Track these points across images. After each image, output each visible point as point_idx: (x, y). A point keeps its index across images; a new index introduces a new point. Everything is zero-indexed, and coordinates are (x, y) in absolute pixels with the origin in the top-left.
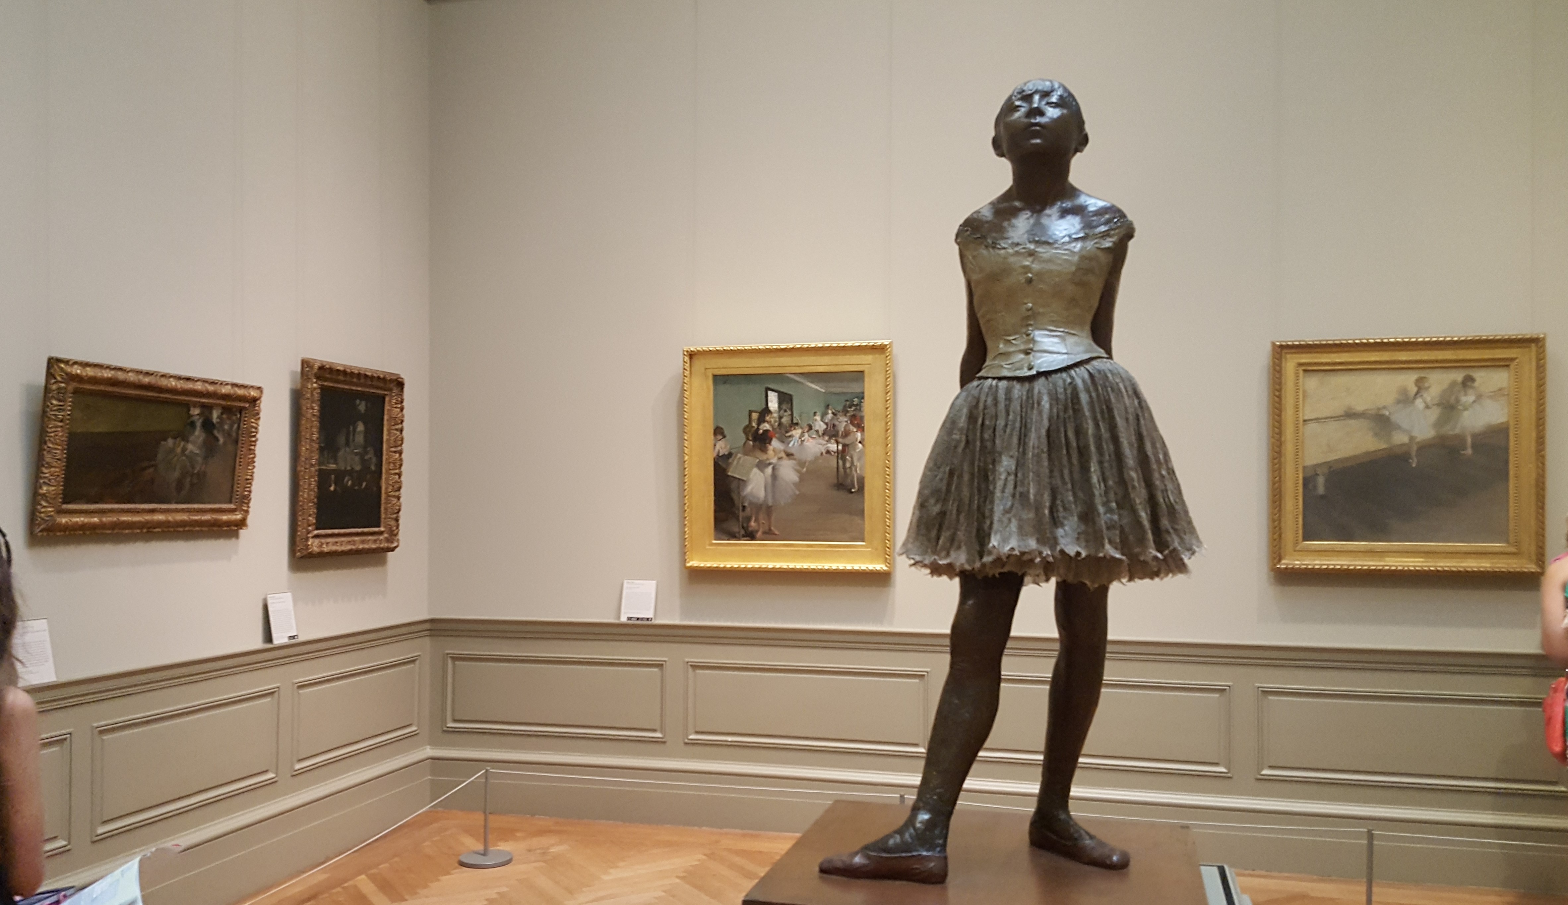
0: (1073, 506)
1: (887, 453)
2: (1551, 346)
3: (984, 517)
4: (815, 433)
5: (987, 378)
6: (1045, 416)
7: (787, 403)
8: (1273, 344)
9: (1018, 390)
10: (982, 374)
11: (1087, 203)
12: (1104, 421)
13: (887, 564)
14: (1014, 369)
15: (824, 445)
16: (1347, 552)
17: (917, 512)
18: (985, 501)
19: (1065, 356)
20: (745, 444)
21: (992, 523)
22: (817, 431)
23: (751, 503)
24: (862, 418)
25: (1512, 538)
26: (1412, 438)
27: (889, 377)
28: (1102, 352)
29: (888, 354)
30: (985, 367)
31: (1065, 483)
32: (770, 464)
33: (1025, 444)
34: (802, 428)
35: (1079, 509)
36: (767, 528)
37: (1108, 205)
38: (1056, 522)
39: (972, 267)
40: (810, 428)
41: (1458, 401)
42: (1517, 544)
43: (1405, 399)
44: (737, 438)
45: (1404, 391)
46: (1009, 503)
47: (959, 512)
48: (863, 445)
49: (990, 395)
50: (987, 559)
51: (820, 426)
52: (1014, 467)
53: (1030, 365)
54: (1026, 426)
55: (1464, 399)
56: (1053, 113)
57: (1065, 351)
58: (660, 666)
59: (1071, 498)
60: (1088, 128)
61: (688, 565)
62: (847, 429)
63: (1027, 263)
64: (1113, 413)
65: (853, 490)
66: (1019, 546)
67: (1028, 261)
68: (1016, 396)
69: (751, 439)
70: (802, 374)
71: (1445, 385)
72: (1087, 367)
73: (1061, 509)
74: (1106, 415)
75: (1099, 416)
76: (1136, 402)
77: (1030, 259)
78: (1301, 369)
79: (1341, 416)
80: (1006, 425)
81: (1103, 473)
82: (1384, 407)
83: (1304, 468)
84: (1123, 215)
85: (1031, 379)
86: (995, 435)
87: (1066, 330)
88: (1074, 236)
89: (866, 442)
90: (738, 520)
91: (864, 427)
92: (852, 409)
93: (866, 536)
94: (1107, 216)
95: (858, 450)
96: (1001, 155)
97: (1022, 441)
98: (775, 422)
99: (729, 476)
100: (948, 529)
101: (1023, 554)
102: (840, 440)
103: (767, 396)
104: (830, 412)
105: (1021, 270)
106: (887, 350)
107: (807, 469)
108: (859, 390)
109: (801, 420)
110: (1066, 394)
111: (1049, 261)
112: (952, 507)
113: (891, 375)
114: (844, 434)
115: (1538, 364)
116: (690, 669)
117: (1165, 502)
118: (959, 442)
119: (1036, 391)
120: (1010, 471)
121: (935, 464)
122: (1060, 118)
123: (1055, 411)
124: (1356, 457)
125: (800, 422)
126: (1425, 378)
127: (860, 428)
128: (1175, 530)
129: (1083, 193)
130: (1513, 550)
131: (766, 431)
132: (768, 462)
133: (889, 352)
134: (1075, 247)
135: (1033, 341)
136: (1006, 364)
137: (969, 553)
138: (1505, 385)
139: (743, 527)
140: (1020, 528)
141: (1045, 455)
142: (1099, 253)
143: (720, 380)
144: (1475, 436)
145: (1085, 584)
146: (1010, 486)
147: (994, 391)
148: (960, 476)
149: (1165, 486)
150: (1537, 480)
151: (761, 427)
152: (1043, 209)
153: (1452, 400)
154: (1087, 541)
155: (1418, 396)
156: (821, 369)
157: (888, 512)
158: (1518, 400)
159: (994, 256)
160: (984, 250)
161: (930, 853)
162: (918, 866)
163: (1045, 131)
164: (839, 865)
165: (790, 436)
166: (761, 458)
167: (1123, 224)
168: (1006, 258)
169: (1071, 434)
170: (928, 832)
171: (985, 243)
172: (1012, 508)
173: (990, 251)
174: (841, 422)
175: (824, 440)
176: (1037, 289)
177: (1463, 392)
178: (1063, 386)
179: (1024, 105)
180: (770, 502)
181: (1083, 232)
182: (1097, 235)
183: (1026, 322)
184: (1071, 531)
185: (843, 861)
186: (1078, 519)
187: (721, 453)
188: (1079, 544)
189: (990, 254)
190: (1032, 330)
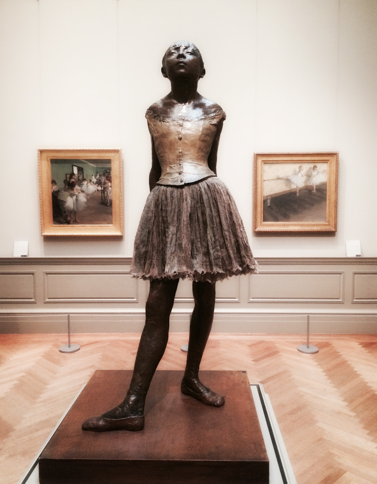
0: (201, 249)
1: (120, 191)
2: (341, 157)
3: (165, 253)
4: (93, 183)
5: (162, 185)
6: (189, 206)
7: (81, 171)
8: (254, 153)
9: (176, 192)
10: (159, 182)
11: (205, 102)
12: (214, 208)
13: (121, 233)
14: (174, 181)
15: (96, 188)
16: (277, 225)
18: (165, 246)
19: (197, 176)
20: (65, 187)
22: (93, 182)
23: (68, 210)
24: (111, 177)
25: (327, 220)
26: (297, 187)
28: (212, 173)
29: (120, 153)
30: (161, 179)
31: (197, 238)
32: (75, 195)
33: (180, 220)
34: (87, 181)
35: (203, 250)
36: (74, 220)
37: (214, 104)
38: (193, 256)
39: (154, 130)
40: (91, 181)
41: (311, 174)
42: (329, 222)
43: (296, 174)
44: (61, 184)
46: (174, 250)
47: (153, 251)
48: (111, 188)
49: (163, 195)
51: (94, 180)
52: (175, 232)
53: (181, 180)
54: (180, 211)
55: (313, 173)
56: (189, 58)
57: (197, 173)
58: (33, 274)
59: (200, 245)
60: (206, 67)
61: (43, 234)
62: (105, 181)
65: (108, 205)
68: (176, 196)
69: (67, 185)
70: (86, 160)
71: (308, 169)
72: (207, 181)
73: (195, 251)
74: (215, 205)
75: (212, 206)
77: (180, 128)
78: (263, 162)
79: (276, 179)
80: (171, 210)
81: (214, 233)
82: (289, 176)
83: (264, 197)
84: (221, 109)
85: (182, 187)
86: (167, 215)
87: (197, 163)
88: (200, 118)
89: (113, 187)
90: (63, 217)
93: (113, 222)
94: (214, 109)
95: (109, 190)
96: (166, 76)
97: (179, 219)
98: (77, 178)
99: (59, 200)
100: (149, 259)
102: (102, 186)
103: (73, 168)
104: (98, 175)
105: (176, 133)
106: (119, 151)
107: (90, 197)
108: (109, 167)
110: (197, 196)
111: (189, 129)
114: (104, 184)
115: (336, 162)
116: (45, 275)
117: (243, 243)
118: (151, 217)
119: (184, 193)
120: (173, 233)
121: (141, 228)
122: (193, 61)
123: (193, 203)
124: (280, 193)
125: (86, 178)
126: (301, 166)
127: (110, 181)
128: (248, 256)
129: (203, 97)
130: (327, 224)
131: (73, 182)
134: (200, 123)
135: (182, 168)
136: (170, 179)
137: (159, 270)
139: (65, 219)
140: (179, 261)
141: (189, 225)
142: (211, 126)
143: (55, 162)
144: (317, 186)
146: (174, 240)
147: (165, 192)
148: (153, 234)
149: (242, 235)
150: (335, 201)
151: (71, 180)
153: (310, 174)
154: (206, 266)
155: (299, 172)
156: (94, 158)
157: (121, 213)
158: (330, 174)
159: (164, 126)
160: (159, 122)
161: (136, 416)
162: (130, 423)
163: (186, 66)
164: (92, 426)
165: (83, 184)
166: (71, 193)
167: (221, 113)
168: (169, 127)
169: (200, 215)
170: (135, 406)
171: (159, 119)
172: (175, 251)
173: (162, 123)
174: (102, 179)
175: (96, 186)
176: (184, 143)
177: (313, 171)
178: (196, 192)
179: (176, 52)
180: (75, 209)
181: (204, 116)
182: (210, 118)
183: (178, 159)
184: (199, 261)
185: (94, 424)
186: (203, 255)
187: (55, 191)
188: (203, 267)
189: (162, 124)
190: (182, 163)
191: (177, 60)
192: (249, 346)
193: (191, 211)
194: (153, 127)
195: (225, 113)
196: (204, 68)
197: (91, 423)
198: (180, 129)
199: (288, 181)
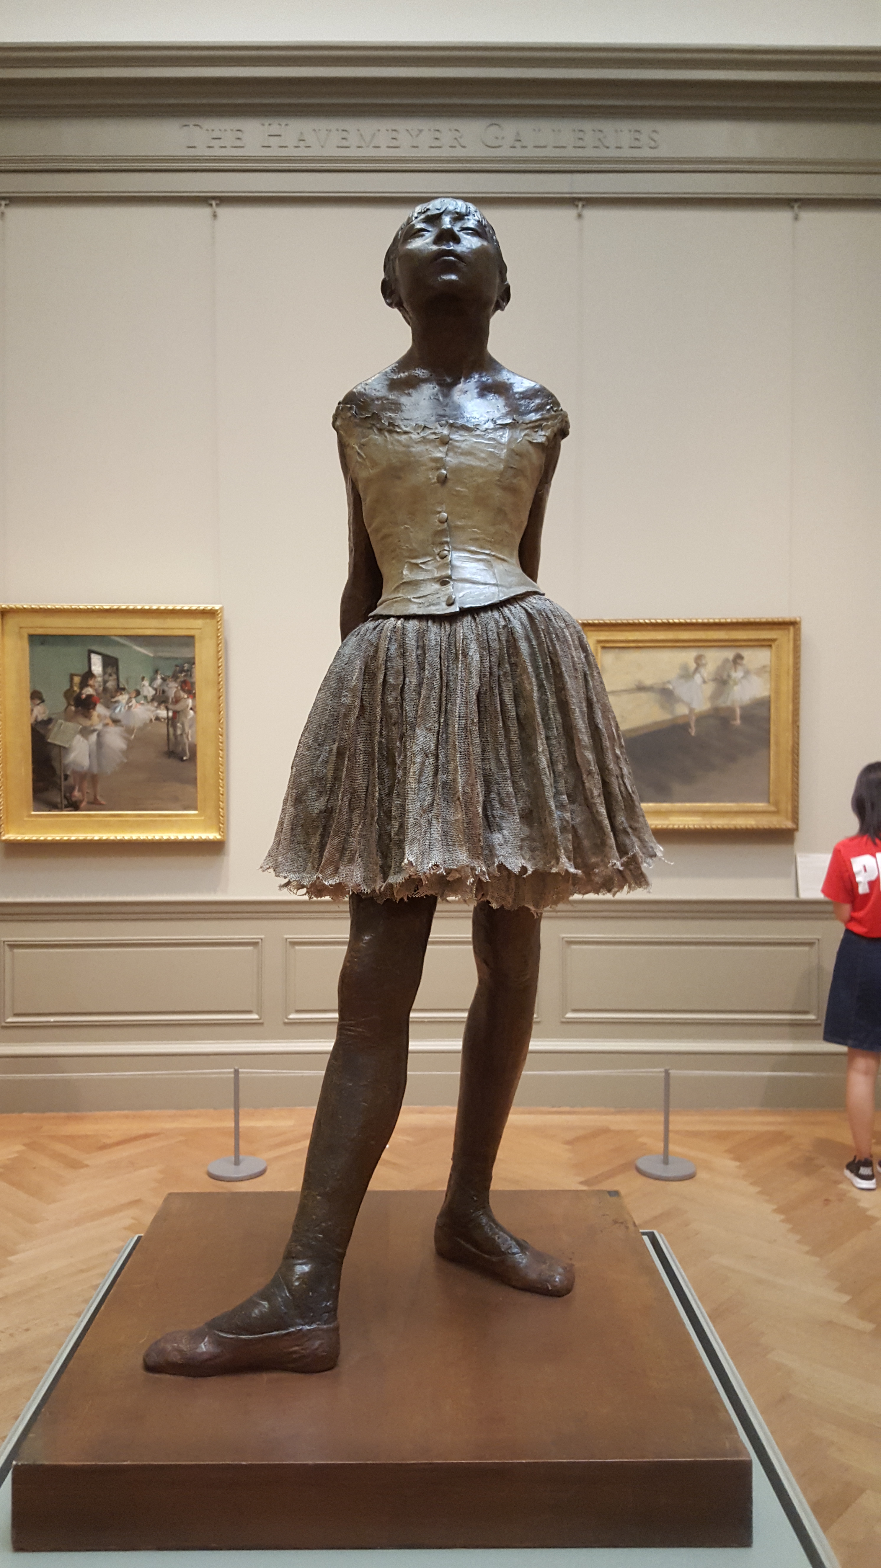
0: (514, 801)
1: (220, 721)
2: (806, 630)
3: (388, 814)
4: (143, 699)
5: (388, 617)
6: (475, 672)
7: (113, 667)
9: (434, 634)
10: (378, 611)
11: (511, 381)
12: (549, 682)
13: (221, 833)
14: (426, 604)
15: (153, 711)
17: (290, 809)
18: (390, 794)
19: (494, 589)
20: (66, 709)
21: (402, 826)
22: (146, 697)
23: (75, 772)
24: (193, 684)
25: (772, 799)
26: (691, 710)
27: (220, 643)
28: (536, 586)
29: (219, 620)
30: (381, 604)
31: (502, 769)
32: (94, 731)
33: (447, 712)
34: (129, 693)
35: (522, 805)
36: (92, 799)
37: (537, 386)
38: (491, 824)
39: (360, 460)
40: (138, 693)
41: (729, 676)
42: (776, 804)
43: (686, 675)
44: (56, 703)
45: (685, 668)
46: (428, 799)
47: (351, 810)
48: (195, 712)
49: (393, 642)
50: (395, 879)
51: (148, 691)
52: (433, 747)
53: (449, 599)
54: (447, 686)
55: (734, 675)
56: (469, 243)
57: (494, 582)
59: (510, 791)
62: (178, 695)
63: (439, 455)
64: (560, 669)
65: (185, 758)
66: (445, 862)
67: (440, 451)
68: (434, 643)
69: (73, 703)
70: (127, 637)
71: (719, 663)
72: (524, 604)
73: (497, 806)
74: (551, 672)
75: (542, 674)
76: (583, 656)
77: (444, 449)
78: (599, 646)
79: (635, 689)
80: (420, 685)
81: (551, 754)
82: (669, 682)
84: (556, 403)
85: (452, 618)
86: (403, 699)
87: (493, 553)
88: (499, 422)
89: (198, 709)
90: (60, 790)
91: (195, 694)
92: (183, 675)
93: (199, 805)
94: (538, 401)
95: (189, 717)
97: (444, 709)
98: (100, 686)
99: (50, 744)
100: (337, 834)
101: (449, 871)
102: (170, 706)
103: (89, 659)
104: (159, 677)
105: (432, 465)
106: (218, 615)
107: (135, 736)
108: (189, 656)
109: (128, 684)
110: (500, 641)
111: (468, 453)
112: (342, 801)
113: (223, 641)
114: (174, 700)
115: (794, 645)
116: (7, 948)
117: (621, 792)
118: (350, 708)
119: (460, 636)
120: (427, 751)
121: (316, 739)
122: (478, 253)
123: (487, 664)
125: (126, 687)
126: (701, 655)
127: (192, 694)
128: (634, 829)
129: (504, 368)
130: (773, 808)
131: (89, 697)
132: (92, 728)
133: (221, 617)
134: (501, 436)
135: (450, 565)
136: (414, 598)
137: (366, 868)
138: (768, 662)
139: (65, 797)
140: (445, 834)
141: (477, 728)
142: (531, 449)
143: (37, 640)
144: (742, 708)
145: (529, 909)
146: (429, 772)
147: (399, 635)
148: (353, 757)
149: (621, 769)
150: (793, 747)
151: (83, 692)
152: (456, 382)
153: (725, 677)
154: (532, 850)
155: (697, 672)
156: (148, 632)
157: (220, 781)
158: (778, 676)
159: (392, 444)
160: (376, 435)
161: (314, 1326)
162: (297, 1348)
163: (462, 265)
164: (176, 1357)
165: (116, 702)
166: (84, 725)
167: (557, 413)
168: (408, 446)
169: (508, 698)
170: (311, 1294)
171: (378, 425)
172: (431, 805)
173: (386, 437)
174: (170, 688)
175: (153, 706)
176: (454, 493)
177: (733, 669)
178: (495, 630)
179: (430, 229)
180: (95, 770)
181: (510, 418)
182: (527, 424)
183: (438, 540)
184: (511, 838)
185: (180, 1351)
186: (520, 819)
187: (40, 719)
188: (523, 856)
189: (386, 441)
190: (449, 551)
191: (435, 248)
192: (568, 1143)
193: (480, 687)
194: (359, 451)
195: (567, 417)
196: (506, 283)
197: (174, 1349)
198: (439, 453)
199: (666, 694)
